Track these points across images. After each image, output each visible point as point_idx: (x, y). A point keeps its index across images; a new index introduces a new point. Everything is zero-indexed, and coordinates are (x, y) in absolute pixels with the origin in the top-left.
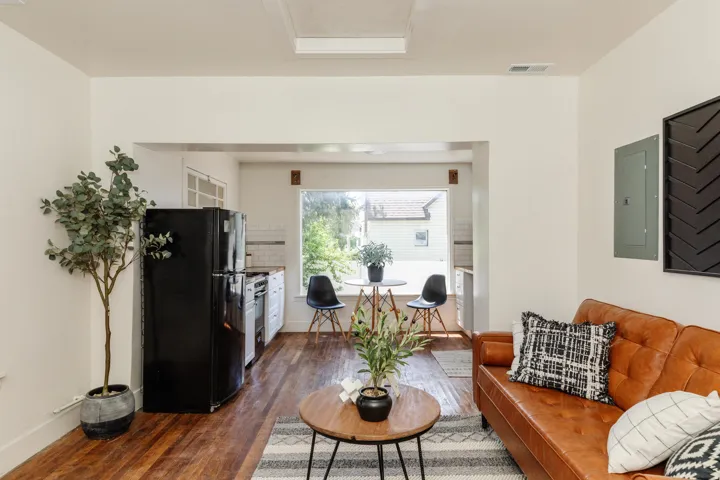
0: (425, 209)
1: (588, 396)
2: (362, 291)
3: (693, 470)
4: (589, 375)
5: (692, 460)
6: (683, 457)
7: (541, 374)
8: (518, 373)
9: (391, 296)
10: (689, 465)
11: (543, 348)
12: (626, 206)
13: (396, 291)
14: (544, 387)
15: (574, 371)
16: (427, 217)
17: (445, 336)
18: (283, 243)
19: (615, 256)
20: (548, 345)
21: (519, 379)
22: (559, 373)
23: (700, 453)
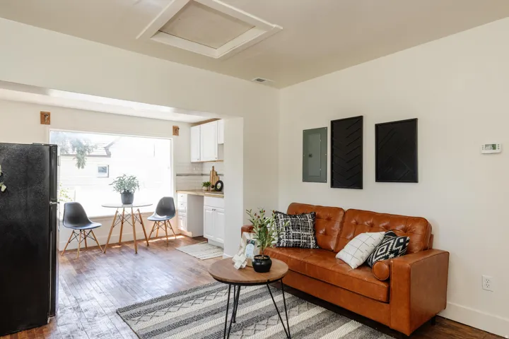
0: (106, 149)
1: (312, 247)
2: (117, 212)
3: (383, 257)
4: (311, 237)
5: (382, 254)
6: (378, 254)
7: (292, 240)
8: (279, 242)
9: (140, 214)
10: (381, 256)
11: (290, 228)
12: (310, 158)
13: (143, 210)
14: (293, 247)
15: (305, 236)
16: (109, 155)
17: (173, 238)
19: (303, 181)
20: (292, 226)
21: (281, 245)
22: (300, 239)
23: (384, 251)
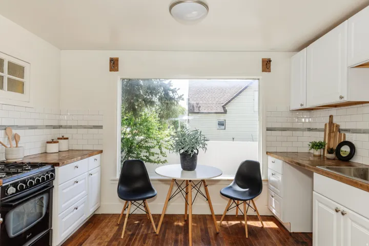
0: (224, 107)
16: (225, 112)
18: (101, 127)
